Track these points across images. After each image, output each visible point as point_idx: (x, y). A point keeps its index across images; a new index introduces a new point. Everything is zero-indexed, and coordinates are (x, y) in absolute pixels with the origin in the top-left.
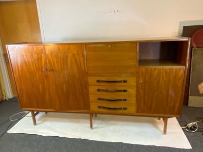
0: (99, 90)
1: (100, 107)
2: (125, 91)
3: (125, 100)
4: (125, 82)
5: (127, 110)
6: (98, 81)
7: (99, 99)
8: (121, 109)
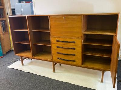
0: (58, 47)
1: (58, 58)
2: (74, 49)
3: (74, 55)
4: (74, 42)
5: (75, 62)
6: (57, 41)
7: (58, 53)
8: (71, 61)
